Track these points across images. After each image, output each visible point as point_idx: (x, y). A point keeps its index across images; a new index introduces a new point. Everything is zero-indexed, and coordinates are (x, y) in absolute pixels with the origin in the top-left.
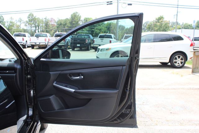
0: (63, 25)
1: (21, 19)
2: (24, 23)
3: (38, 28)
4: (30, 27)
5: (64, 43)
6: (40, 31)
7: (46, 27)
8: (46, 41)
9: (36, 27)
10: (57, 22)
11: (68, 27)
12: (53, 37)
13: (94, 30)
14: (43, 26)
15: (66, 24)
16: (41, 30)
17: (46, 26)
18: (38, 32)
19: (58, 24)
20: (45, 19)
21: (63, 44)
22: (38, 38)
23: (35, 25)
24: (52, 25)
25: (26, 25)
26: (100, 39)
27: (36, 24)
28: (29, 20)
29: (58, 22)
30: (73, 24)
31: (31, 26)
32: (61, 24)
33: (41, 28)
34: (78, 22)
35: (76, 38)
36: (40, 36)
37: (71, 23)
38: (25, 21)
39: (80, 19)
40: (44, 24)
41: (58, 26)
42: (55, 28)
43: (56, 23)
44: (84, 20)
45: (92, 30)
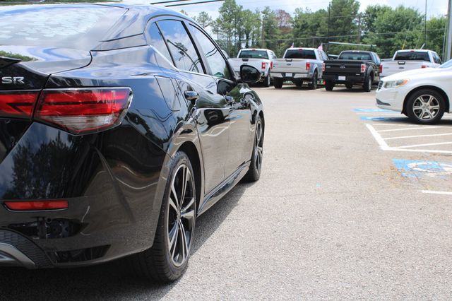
0: (311, 28)
1: (205, 16)
2: (211, 24)
3: (247, 37)
4: (226, 35)
5: (308, 73)
6: (250, 44)
7: (265, 33)
8: (264, 68)
9: (240, 34)
10: (294, 20)
11: (323, 33)
12: (281, 57)
13: (392, 39)
14: (258, 32)
15: (318, 26)
16: (253, 42)
17: (267, 31)
18: (247, 47)
19: (298, 27)
20: (263, 13)
21: (305, 76)
22: (247, 60)
23: (239, 29)
24: (281, 28)
25: (218, 31)
26: (396, 62)
27: (243, 27)
28: (224, 16)
29: (296, 21)
30: (338, 25)
31: (230, 31)
32: (304, 27)
33: (253, 37)
34: (350, 20)
35: (337, 60)
36: (251, 57)
37: (331, 22)
38: (214, 19)
39: (356, 12)
40: (261, 27)
41: (298, 31)
42: (289, 37)
43: (293, 23)
44: (368, 12)
45: (389, 39)
